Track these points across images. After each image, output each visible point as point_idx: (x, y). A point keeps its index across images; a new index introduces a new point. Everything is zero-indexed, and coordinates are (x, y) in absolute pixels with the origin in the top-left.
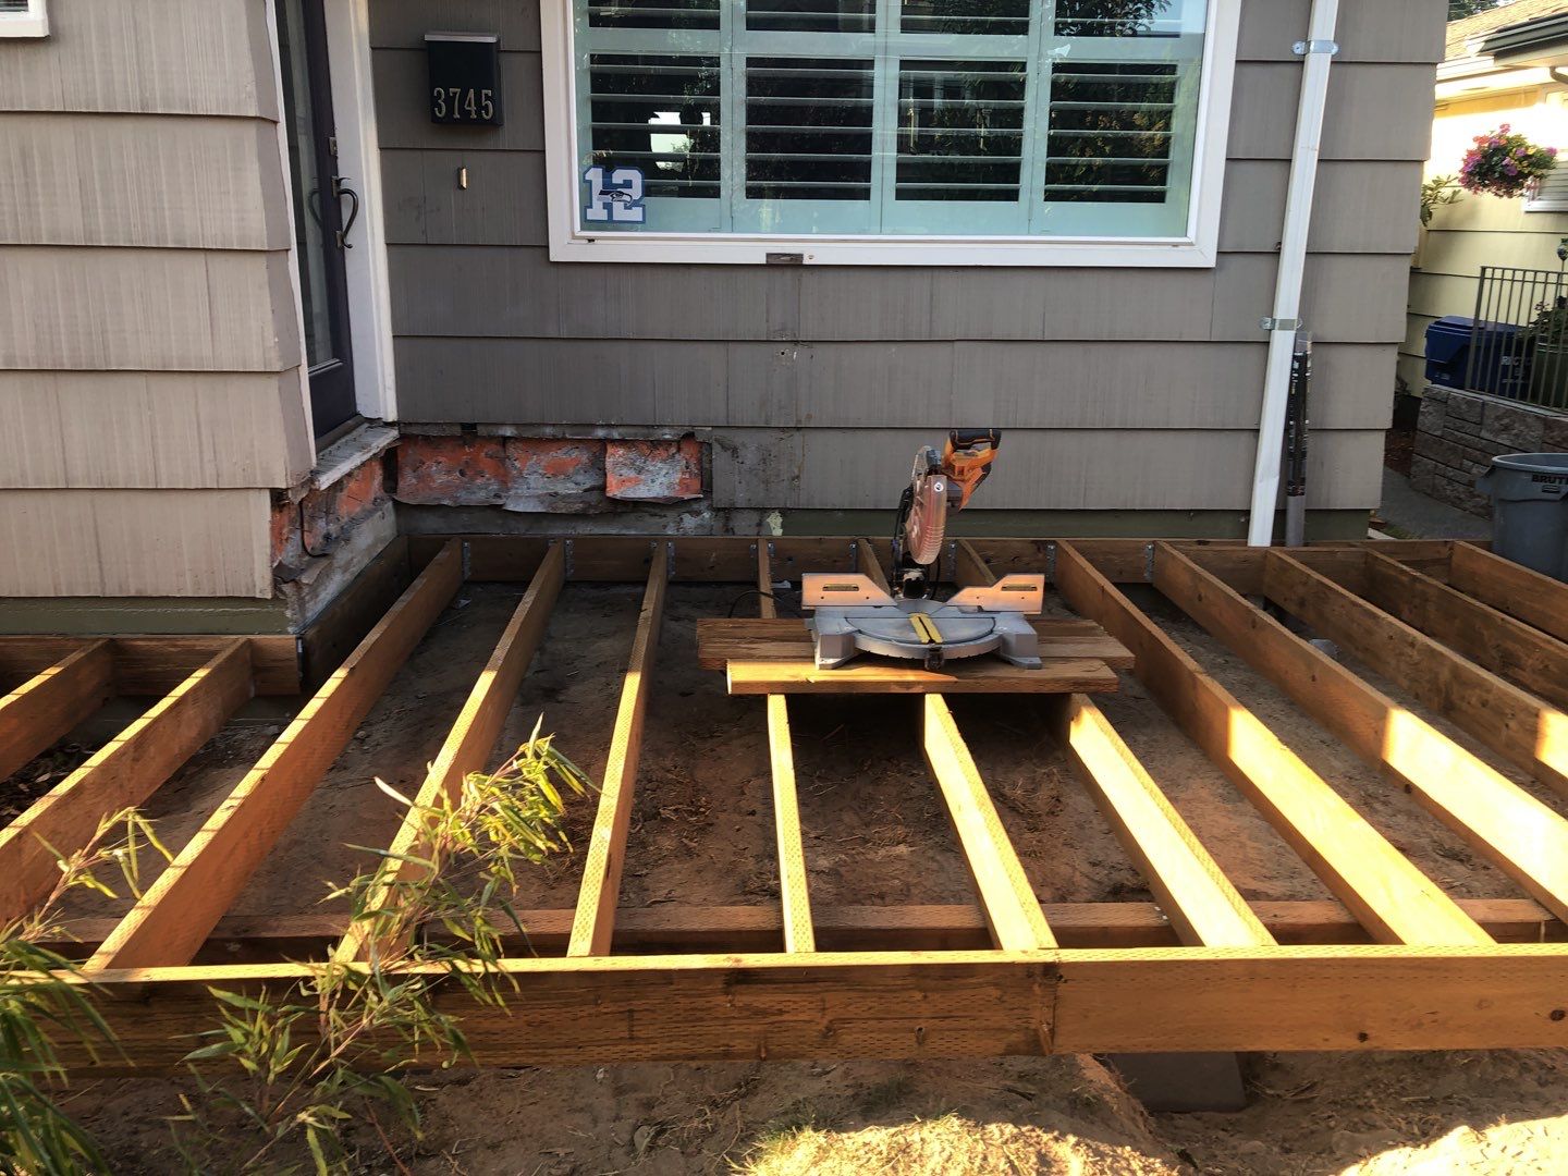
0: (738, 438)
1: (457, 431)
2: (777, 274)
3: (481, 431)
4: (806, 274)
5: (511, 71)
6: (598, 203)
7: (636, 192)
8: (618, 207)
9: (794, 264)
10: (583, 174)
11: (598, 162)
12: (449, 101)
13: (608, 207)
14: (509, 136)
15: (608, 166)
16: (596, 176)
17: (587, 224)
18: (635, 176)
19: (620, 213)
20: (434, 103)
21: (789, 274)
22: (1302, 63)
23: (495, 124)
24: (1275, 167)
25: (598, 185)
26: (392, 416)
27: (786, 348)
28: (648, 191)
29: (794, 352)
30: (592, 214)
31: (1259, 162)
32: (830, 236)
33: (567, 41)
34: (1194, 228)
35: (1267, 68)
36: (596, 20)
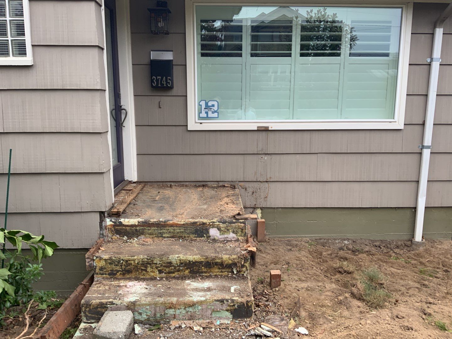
0: (247, 185)
2: (260, 133)
4: (269, 133)
5: (176, 71)
6: (203, 112)
7: (216, 108)
8: (210, 113)
9: (266, 130)
10: (199, 103)
12: (157, 81)
13: (207, 113)
16: (203, 103)
17: (200, 118)
18: (216, 103)
20: (152, 81)
21: (264, 133)
22: (430, 65)
23: (171, 88)
24: (422, 97)
25: (203, 107)
26: (135, 179)
27: (263, 156)
29: (266, 158)
30: (201, 115)
31: (417, 96)
32: (277, 121)
33: (194, 62)
34: (397, 116)
35: (419, 66)
36: (203, 55)
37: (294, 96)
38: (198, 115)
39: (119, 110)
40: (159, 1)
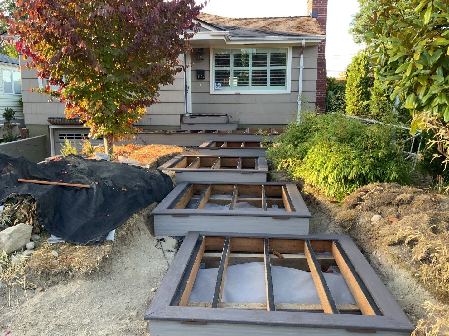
0: (232, 115)
1: (199, 115)
2: (237, 95)
3: (202, 115)
5: (206, 73)
6: (216, 87)
7: (220, 86)
9: (239, 94)
10: (214, 84)
11: (216, 83)
12: (199, 76)
13: (217, 88)
14: (206, 80)
15: (217, 83)
16: (216, 84)
17: (214, 90)
18: (220, 84)
19: (218, 88)
20: (198, 76)
22: (299, 69)
23: (204, 78)
24: (297, 81)
26: (191, 113)
28: (222, 86)
29: (239, 105)
30: (215, 89)
31: (295, 80)
32: (243, 90)
33: (212, 69)
34: (287, 89)
35: (295, 69)
36: (216, 67)
37: (250, 81)
38: (214, 88)
39: (186, 86)
40: (200, 48)
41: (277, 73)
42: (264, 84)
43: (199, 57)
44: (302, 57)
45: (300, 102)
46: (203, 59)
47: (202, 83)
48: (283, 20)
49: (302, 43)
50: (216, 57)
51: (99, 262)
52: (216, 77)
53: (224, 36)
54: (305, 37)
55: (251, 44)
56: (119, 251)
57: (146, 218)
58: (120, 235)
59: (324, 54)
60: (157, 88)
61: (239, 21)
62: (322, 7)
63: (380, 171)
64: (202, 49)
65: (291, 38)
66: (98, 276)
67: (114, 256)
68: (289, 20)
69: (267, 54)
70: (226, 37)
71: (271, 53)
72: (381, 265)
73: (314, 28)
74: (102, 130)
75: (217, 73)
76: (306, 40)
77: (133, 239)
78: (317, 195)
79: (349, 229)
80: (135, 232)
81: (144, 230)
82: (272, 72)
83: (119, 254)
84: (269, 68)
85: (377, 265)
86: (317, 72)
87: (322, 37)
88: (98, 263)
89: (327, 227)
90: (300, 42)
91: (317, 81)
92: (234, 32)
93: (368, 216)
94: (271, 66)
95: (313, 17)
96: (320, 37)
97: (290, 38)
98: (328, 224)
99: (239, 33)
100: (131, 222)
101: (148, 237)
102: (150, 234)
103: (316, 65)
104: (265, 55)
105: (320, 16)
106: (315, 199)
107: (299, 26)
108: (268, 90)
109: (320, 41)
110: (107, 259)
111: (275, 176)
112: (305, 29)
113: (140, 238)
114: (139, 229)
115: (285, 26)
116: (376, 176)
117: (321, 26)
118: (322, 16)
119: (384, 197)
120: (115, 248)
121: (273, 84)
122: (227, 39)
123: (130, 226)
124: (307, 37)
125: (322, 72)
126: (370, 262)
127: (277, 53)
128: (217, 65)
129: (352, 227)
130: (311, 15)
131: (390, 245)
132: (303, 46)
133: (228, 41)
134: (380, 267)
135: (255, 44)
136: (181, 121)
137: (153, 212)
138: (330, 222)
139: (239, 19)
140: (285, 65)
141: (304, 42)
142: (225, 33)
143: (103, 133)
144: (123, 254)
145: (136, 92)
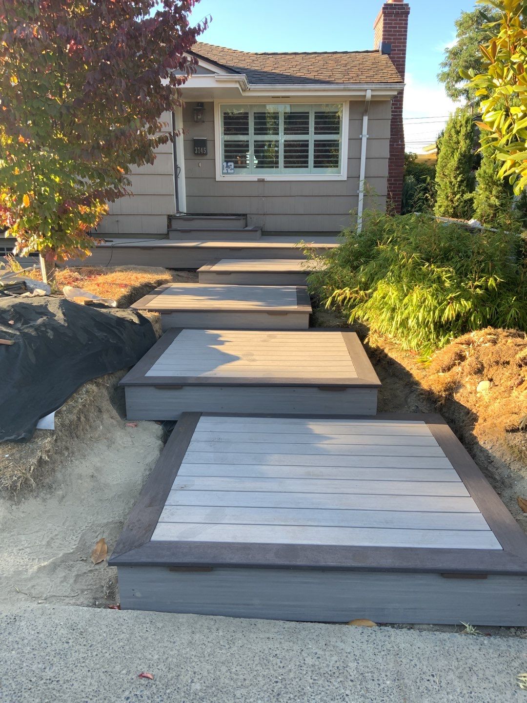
0: (253, 216)
2: (260, 183)
4: (265, 183)
5: (209, 144)
6: (225, 169)
7: (233, 167)
8: (229, 170)
9: (263, 181)
10: (222, 164)
11: (225, 161)
12: (198, 150)
13: (227, 170)
14: (208, 157)
15: (227, 162)
16: (225, 164)
18: (232, 164)
20: (195, 150)
21: (262, 183)
22: (361, 139)
23: (206, 154)
24: (358, 160)
25: (225, 166)
26: (185, 211)
27: (262, 198)
28: (235, 167)
30: (224, 172)
31: (354, 159)
32: (270, 175)
33: (219, 138)
34: (341, 173)
35: (355, 140)
36: (225, 134)
37: (281, 160)
38: (222, 172)
39: (176, 167)
40: (199, 103)
41: (324, 145)
42: (304, 164)
43: (197, 118)
44: (366, 119)
45: (361, 196)
46: (203, 122)
47: (202, 163)
48: (335, 56)
49: (365, 96)
50: (225, 118)
51: (32, 469)
52: (226, 151)
53: (239, 82)
54: (371, 86)
55: (283, 97)
56: (67, 449)
57: (112, 390)
58: (67, 422)
59: (401, 115)
60: (127, 170)
61: (262, 57)
62: (399, 35)
63: (490, 308)
64: (201, 104)
65: (349, 86)
66: (31, 491)
67: (57, 457)
68: (345, 57)
69: (308, 113)
70: (241, 83)
71: (316, 113)
72: (493, 463)
73: (385, 71)
74: (35, 243)
75: (227, 145)
76: (372, 90)
77: (90, 427)
78: (390, 349)
79: (441, 404)
80: (92, 415)
81: (108, 411)
82: (318, 144)
83: (66, 454)
84: (312, 137)
85: (485, 462)
86: (390, 145)
87: (398, 86)
88: (30, 470)
89: (406, 401)
90: (362, 93)
91: (390, 159)
92: (255, 76)
93: (471, 384)
94: (315, 133)
95: (383, 53)
96: (395, 86)
97: (346, 87)
98: (407, 397)
99: (263, 78)
100: (86, 400)
101: (115, 423)
102: (118, 416)
103: (388, 134)
104: (305, 116)
105: (395, 50)
106: (386, 355)
107: (361, 67)
108: (310, 174)
109: (395, 93)
110: (46, 462)
111: (322, 319)
112: (371, 73)
113: (102, 425)
114: (100, 411)
115: (339, 67)
116: (484, 317)
117: (397, 68)
118: (398, 50)
119: (498, 352)
120: (59, 444)
121: (318, 164)
122: (243, 87)
123: (84, 406)
124: (374, 86)
125: (397, 145)
126: (474, 457)
127: (324, 113)
128: (227, 131)
129: (445, 400)
130: (380, 49)
131: (507, 431)
132: (368, 102)
133: (244, 90)
134: (490, 465)
135: (288, 97)
136: (168, 228)
137: (124, 381)
138: (410, 393)
139: (262, 54)
140: (338, 133)
141: (369, 94)
142: (239, 77)
143: (37, 247)
144: (73, 453)
145: (91, 177)
